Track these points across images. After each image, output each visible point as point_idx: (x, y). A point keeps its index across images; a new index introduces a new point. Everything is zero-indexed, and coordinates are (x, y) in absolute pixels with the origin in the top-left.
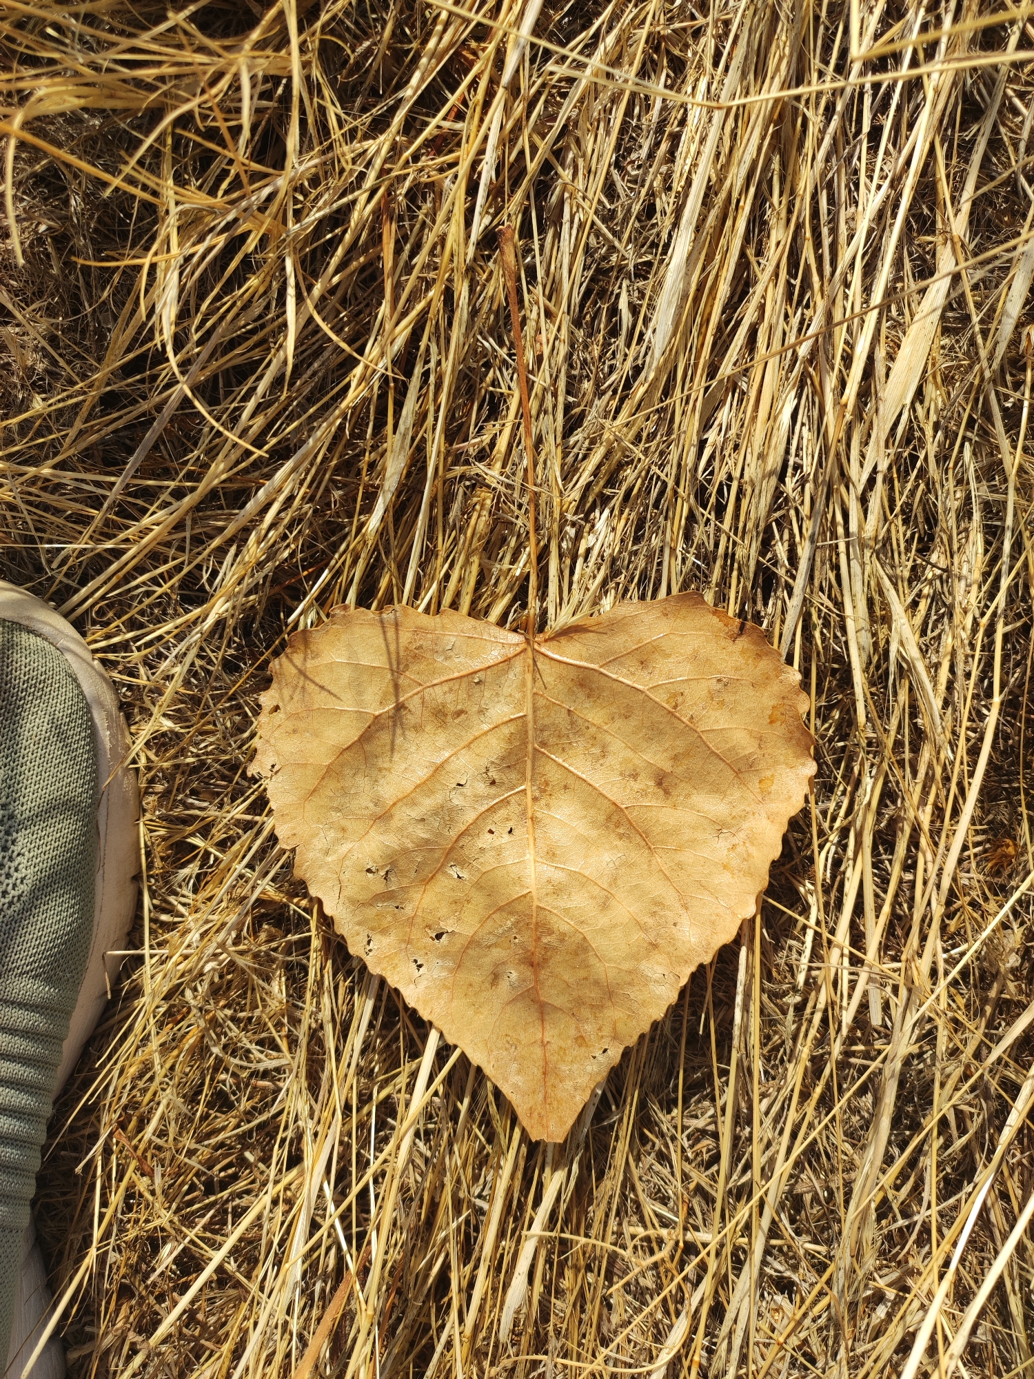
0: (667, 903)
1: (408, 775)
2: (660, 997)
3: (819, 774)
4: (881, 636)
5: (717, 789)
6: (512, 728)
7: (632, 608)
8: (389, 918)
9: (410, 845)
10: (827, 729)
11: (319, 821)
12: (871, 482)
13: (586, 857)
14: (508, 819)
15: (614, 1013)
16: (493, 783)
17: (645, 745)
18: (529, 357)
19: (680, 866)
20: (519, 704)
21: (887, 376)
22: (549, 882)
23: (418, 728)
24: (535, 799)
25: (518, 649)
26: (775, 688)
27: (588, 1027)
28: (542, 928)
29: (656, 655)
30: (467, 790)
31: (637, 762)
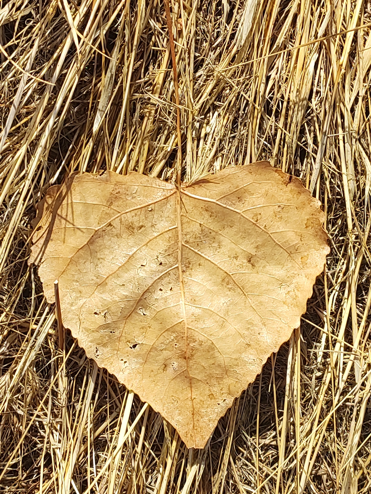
0: (255, 323)
1: (114, 262)
2: (252, 371)
3: (331, 254)
4: (361, 181)
5: (279, 263)
6: (170, 234)
7: (233, 170)
8: (107, 338)
9: (117, 299)
10: (335, 230)
11: (67, 288)
12: (356, 101)
13: (211, 301)
14: (169, 283)
15: (228, 381)
16: (161, 264)
17: (241, 241)
18: (174, 31)
19: (261, 303)
20: (173, 222)
21: (365, 43)
22: (193, 315)
23: (118, 236)
24: (183, 271)
25: (172, 192)
26: (308, 209)
27: (215, 389)
28: (190, 339)
29: (246, 194)
30: (146, 268)
31: (237, 250)
